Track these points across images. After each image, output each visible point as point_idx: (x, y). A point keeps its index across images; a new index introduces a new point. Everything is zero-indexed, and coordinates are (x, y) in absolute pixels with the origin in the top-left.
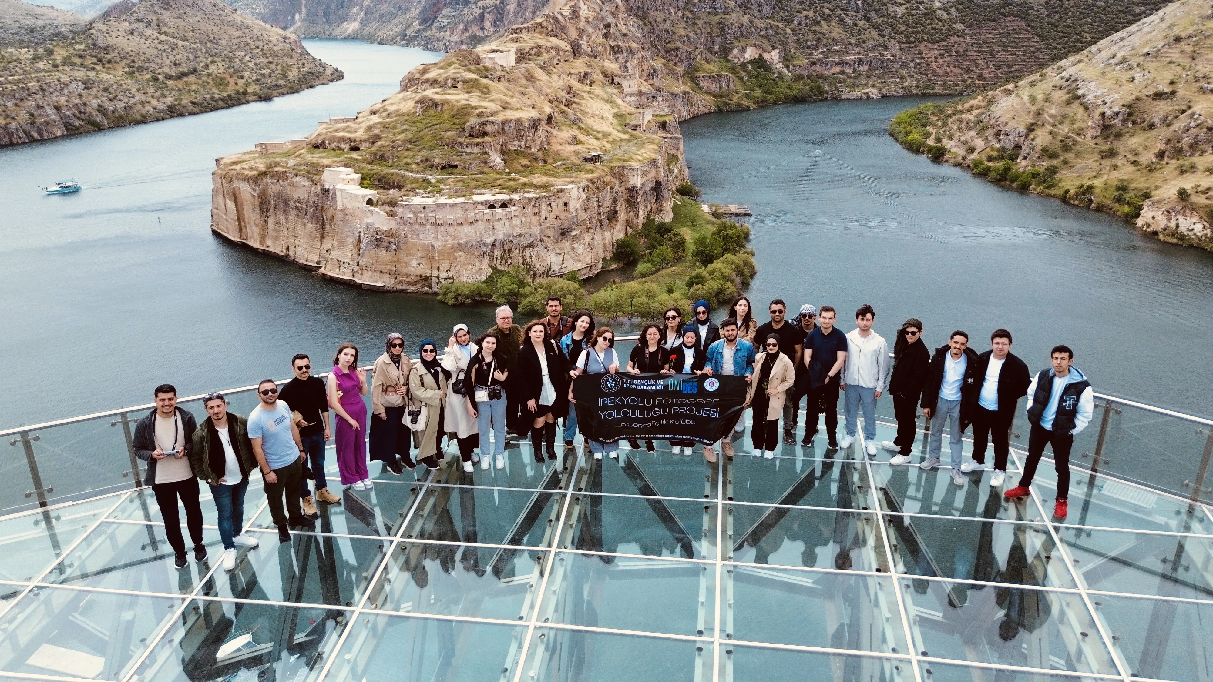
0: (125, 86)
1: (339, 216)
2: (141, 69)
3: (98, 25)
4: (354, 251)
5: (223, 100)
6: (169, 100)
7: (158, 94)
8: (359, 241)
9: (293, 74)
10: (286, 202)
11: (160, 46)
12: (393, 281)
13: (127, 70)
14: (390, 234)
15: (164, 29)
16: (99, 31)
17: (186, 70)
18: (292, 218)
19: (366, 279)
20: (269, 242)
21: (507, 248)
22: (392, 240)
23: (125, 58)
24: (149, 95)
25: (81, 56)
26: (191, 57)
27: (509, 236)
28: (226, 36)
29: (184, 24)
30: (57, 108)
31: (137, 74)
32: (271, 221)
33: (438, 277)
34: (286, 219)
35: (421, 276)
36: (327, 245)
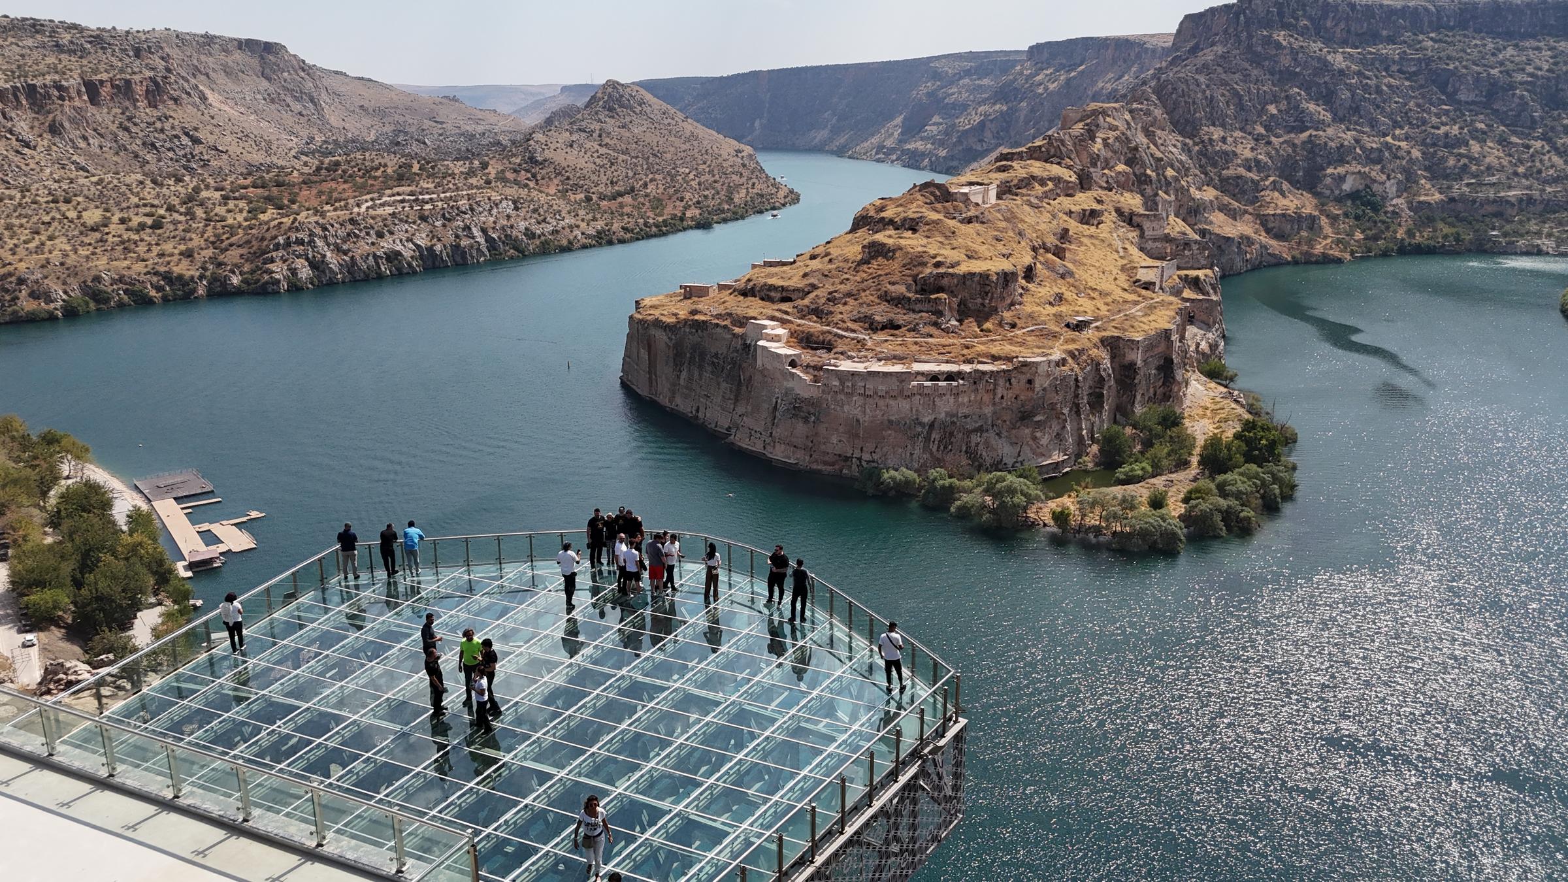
0: (555, 207)
1: (757, 377)
2: (576, 187)
3: (538, 136)
4: (769, 420)
5: (656, 226)
6: (600, 225)
7: (590, 216)
8: (775, 408)
9: (740, 197)
10: (702, 355)
11: (598, 161)
12: (807, 458)
13: (560, 188)
14: (810, 402)
15: (607, 140)
16: (537, 142)
17: (622, 189)
18: (706, 375)
19: (779, 453)
20: (678, 400)
21: (947, 430)
22: (812, 410)
23: (559, 174)
24: (580, 218)
25: (515, 171)
26: (631, 174)
27: (952, 416)
28: (672, 149)
29: (628, 134)
30: (484, 231)
31: (570, 193)
32: (684, 375)
33: (860, 459)
34: (700, 375)
35: (840, 456)
36: (740, 409)
